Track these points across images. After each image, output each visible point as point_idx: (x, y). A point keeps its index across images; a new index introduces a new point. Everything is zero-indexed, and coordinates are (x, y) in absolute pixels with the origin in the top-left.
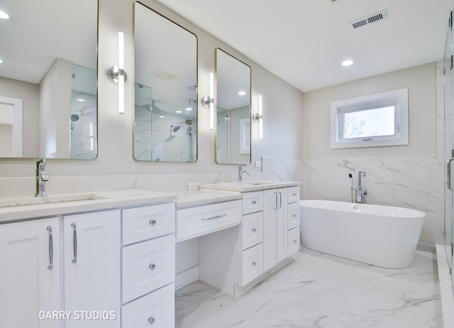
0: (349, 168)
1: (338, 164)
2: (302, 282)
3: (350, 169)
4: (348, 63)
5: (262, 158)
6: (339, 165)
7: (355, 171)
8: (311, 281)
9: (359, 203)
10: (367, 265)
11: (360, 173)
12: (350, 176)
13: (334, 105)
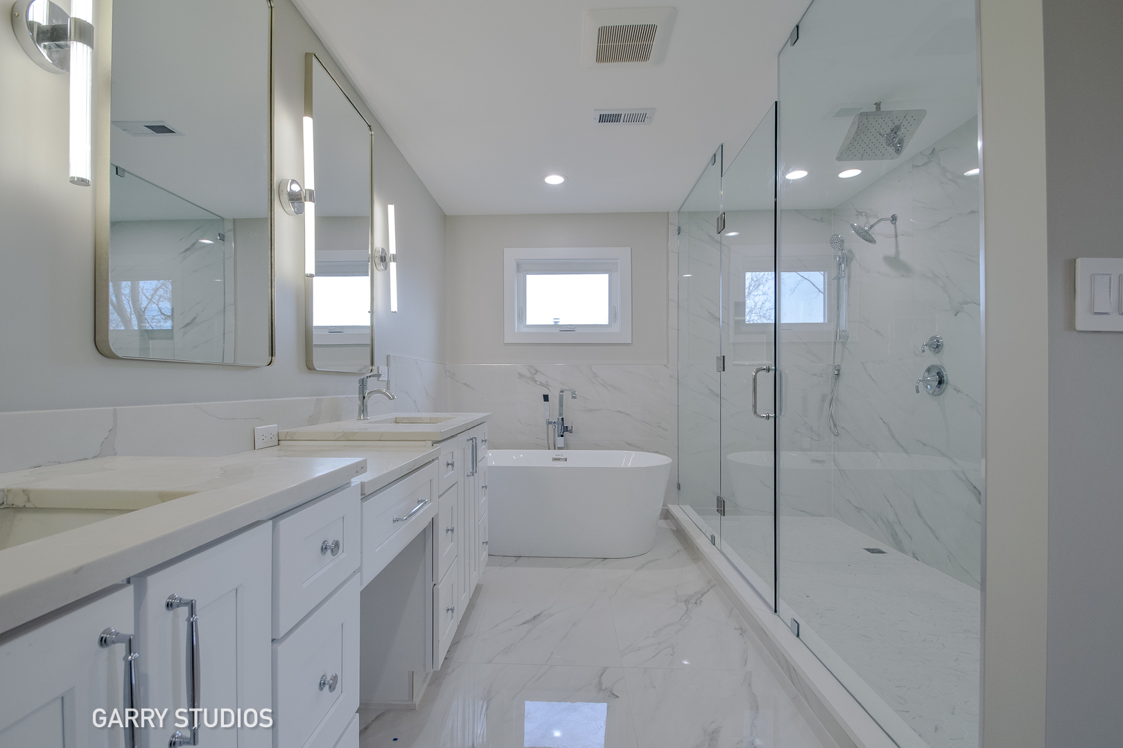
0: (539, 383)
1: (519, 373)
2: (524, 623)
3: (542, 385)
4: (554, 180)
5: (388, 357)
6: (521, 376)
7: (550, 388)
8: (538, 615)
9: (559, 448)
10: (599, 560)
11: (562, 392)
12: (546, 398)
13: (512, 255)
